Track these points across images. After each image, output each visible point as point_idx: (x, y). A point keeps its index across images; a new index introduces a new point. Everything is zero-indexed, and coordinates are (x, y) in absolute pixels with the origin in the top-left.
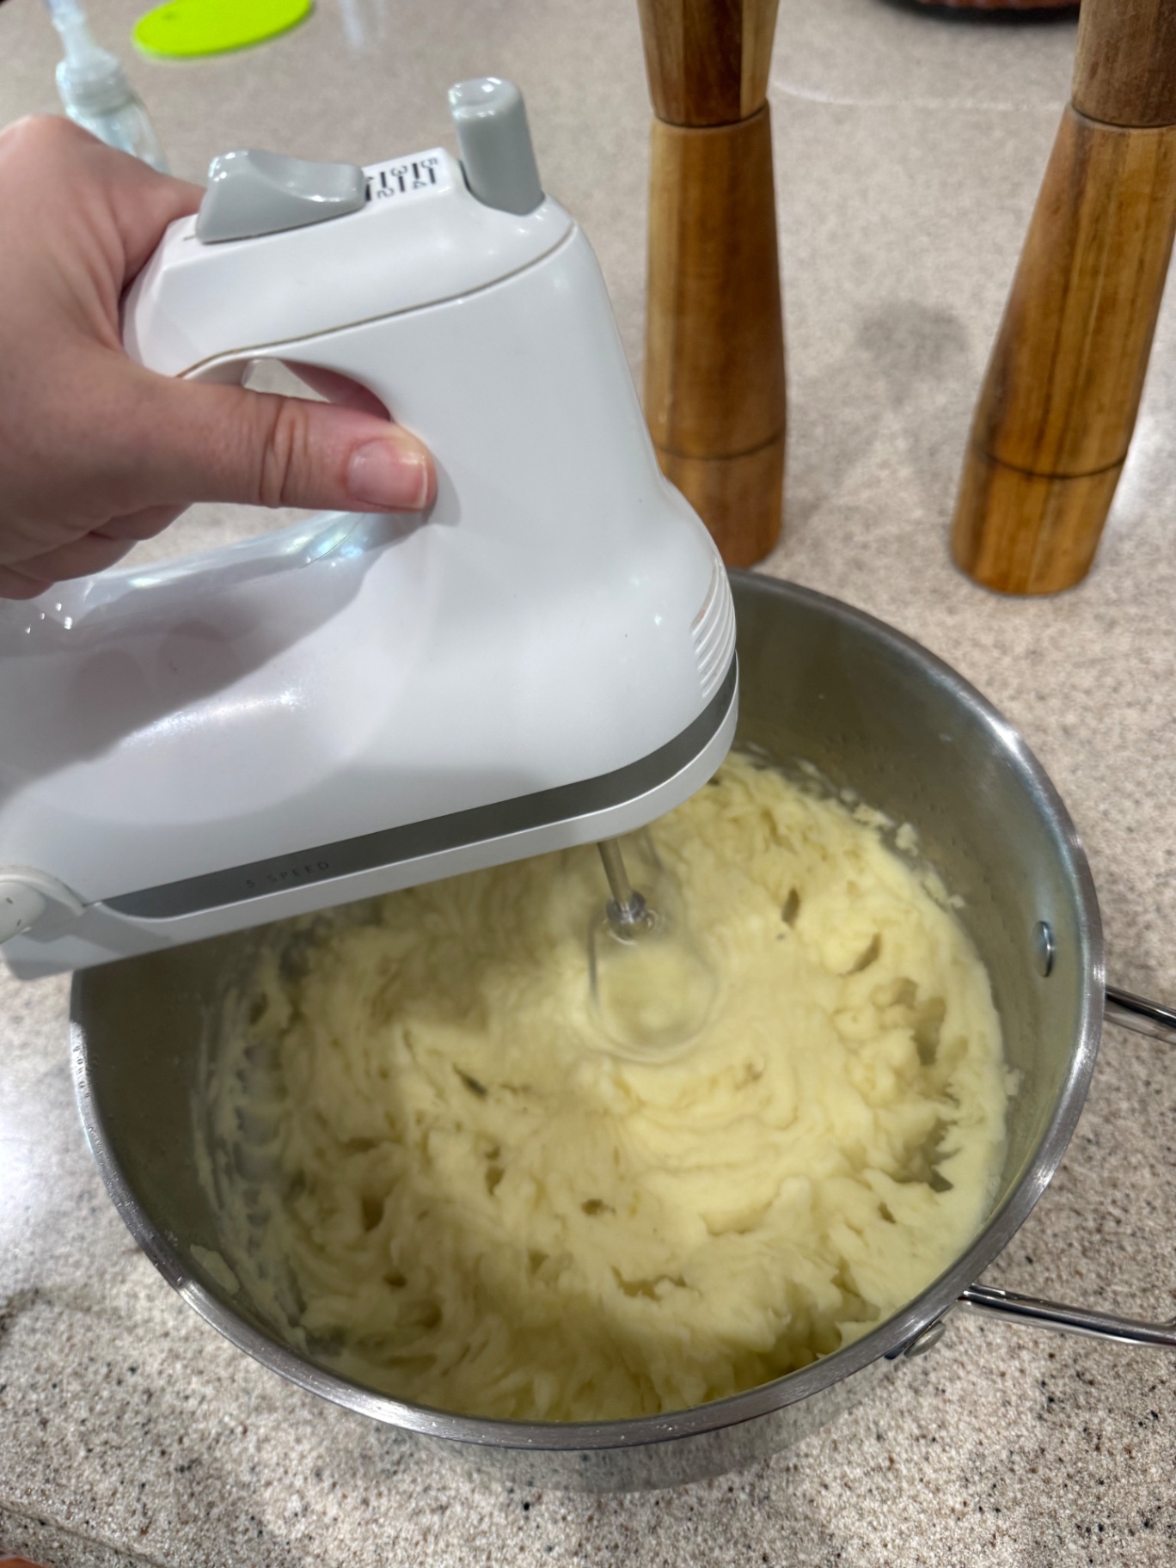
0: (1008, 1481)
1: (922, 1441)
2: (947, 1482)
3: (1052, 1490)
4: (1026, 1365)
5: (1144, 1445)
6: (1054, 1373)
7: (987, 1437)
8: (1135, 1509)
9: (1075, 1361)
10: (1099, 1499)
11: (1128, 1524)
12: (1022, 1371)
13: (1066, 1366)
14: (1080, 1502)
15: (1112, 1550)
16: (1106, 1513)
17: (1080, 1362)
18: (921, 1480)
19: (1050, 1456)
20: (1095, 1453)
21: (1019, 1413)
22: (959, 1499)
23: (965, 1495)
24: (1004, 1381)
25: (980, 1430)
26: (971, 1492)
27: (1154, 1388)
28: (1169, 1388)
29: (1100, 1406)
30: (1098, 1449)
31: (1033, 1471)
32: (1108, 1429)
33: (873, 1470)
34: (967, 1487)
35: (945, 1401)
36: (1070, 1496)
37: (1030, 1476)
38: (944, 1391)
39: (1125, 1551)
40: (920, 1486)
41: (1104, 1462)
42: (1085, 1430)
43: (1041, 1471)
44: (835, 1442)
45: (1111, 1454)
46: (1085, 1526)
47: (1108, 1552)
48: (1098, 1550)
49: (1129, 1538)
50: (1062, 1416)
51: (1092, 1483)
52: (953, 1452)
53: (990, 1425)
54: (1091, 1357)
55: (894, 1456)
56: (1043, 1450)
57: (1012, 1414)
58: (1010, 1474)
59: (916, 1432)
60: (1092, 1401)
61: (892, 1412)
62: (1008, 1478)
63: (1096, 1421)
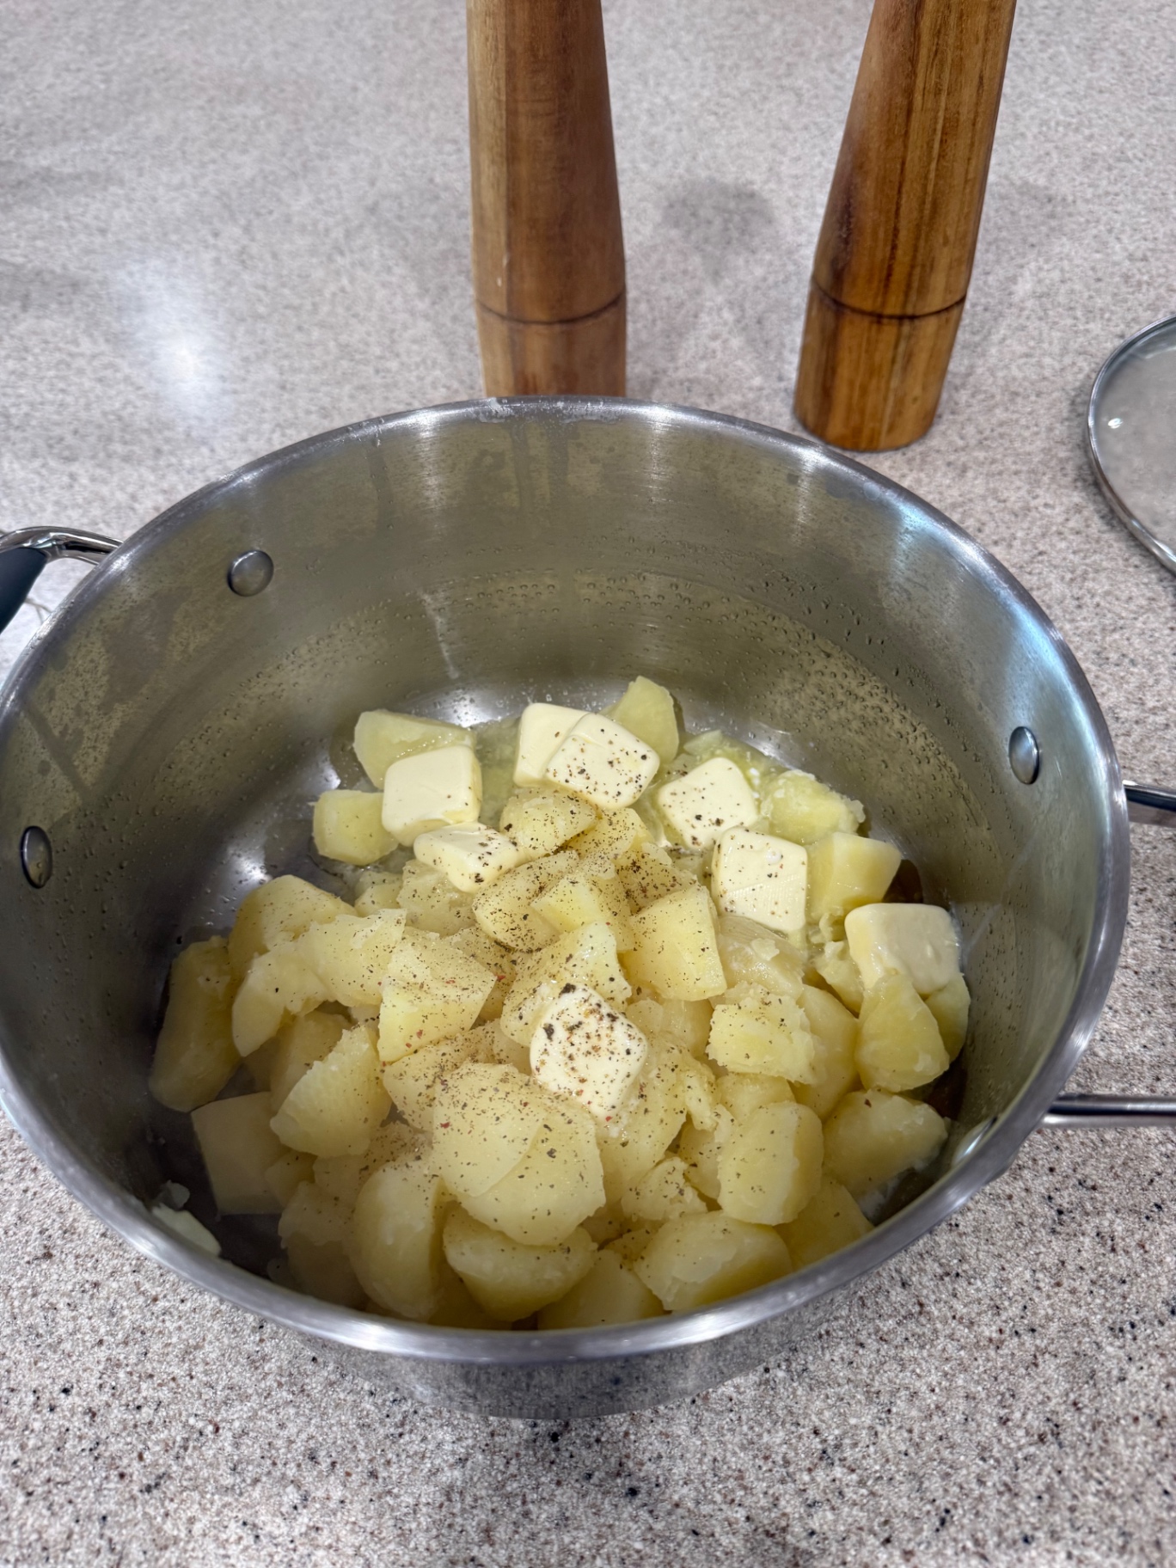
0: (1037, 1300)
1: (947, 1279)
2: (979, 1314)
3: (1080, 1299)
4: (1030, 1184)
5: (1155, 1238)
6: (1058, 1186)
7: (1008, 1261)
8: (1160, 1300)
9: (1075, 1170)
10: (1125, 1297)
11: (1156, 1316)
12: (1027, 1190)
13: (1067, 1177)
14: (1108, 1305)
15: (1147, 1343)
16: (1134, 1310)
17: (1079, 1170)
18: (954, 1317)
19: (1071, 1267)
20: (1112, 1255)
21: (1033, 1232)
22: (994, 1328)
23: (999, 1322)
24: (1012, 1203)
25: (1000, 1256)
26: (1004, 1318)
27: (1152, 1181)
28: (1166, 1178)
29: (1107, 1208)
30: (1113, 1250)
31: (1058, 1284)
32: (1119, 1229)
33: (905, 1318)
34: (999, 1314)
35: (960, 1235)
36: (1098, 1301)
37: (1056, 1290)
38: (957, 1225)
39: (1159, 1342)
40: (954, 1324)
41: (1122, 1262)
42: (1098, 1235)
43: (1066, 1283)
44: (861, 1298)
45: (1127, 1252)
46: (1117, 1327)
47: (1144, 1346)
48: (1134, 1347)
49: (1160, 1329)
50: (1074, 1225)
51: (1115, 1284)
52: (979, 1283)
53: (1009, 1249)
54: (1089, 1163)
55: (923, 1300)
56: (1063, 1263)
57: (1026, 1234)
58: (1037, 1293)
59: (939, 1271)
60: (1099, 1205)
61: (911, 1257)
62: (1036, 1295)
63: (1106, 1223)
